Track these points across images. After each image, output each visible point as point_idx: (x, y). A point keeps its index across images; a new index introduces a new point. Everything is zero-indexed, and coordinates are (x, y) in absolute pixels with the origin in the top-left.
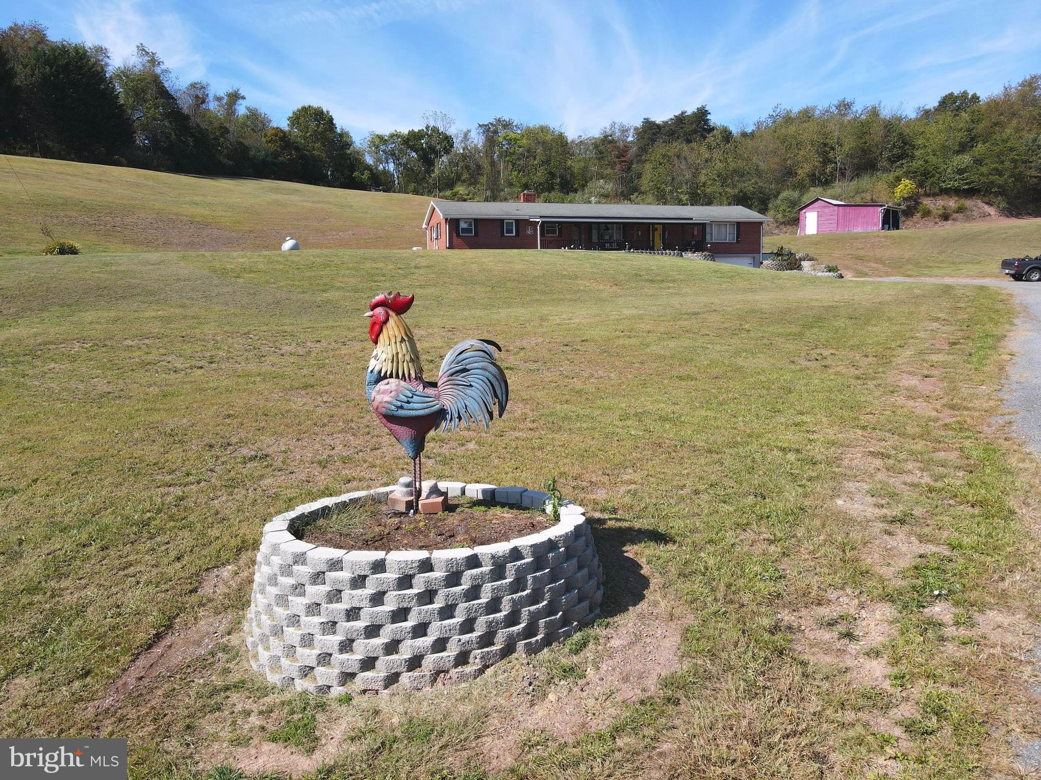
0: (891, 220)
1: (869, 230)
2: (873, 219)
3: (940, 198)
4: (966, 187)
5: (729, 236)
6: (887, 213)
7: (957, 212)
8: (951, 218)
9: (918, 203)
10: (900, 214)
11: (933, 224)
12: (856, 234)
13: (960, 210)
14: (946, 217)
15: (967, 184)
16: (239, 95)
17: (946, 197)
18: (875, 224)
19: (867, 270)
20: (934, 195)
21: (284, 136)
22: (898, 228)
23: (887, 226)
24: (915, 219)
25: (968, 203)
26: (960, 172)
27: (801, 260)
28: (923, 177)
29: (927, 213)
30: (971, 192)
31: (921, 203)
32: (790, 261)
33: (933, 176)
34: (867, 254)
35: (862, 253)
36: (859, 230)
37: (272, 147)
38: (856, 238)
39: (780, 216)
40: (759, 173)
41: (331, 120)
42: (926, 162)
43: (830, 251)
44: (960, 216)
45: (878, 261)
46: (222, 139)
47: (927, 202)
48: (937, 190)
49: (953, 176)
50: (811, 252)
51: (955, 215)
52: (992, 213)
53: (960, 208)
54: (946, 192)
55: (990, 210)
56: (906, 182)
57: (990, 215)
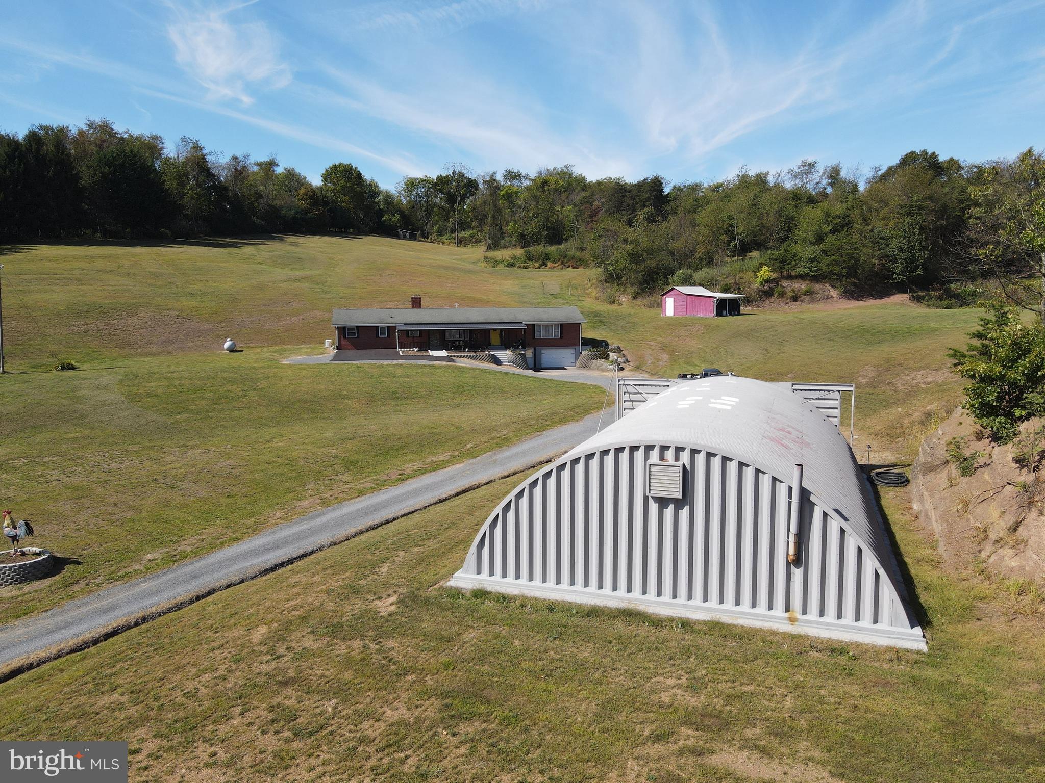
0: (728, 307)
1: (707, 316)
2: (709, 308)
3: (796, 281)
4: (814, 274)
5: (555, 334)
7: (805, 295)
8: (799, 299)
11: (784, 304)
13: (808, 293)
14: (795, 299)
15: (814, 271)
16: (275, 162)
17: (800, 281)
18: (711, 312)
20: (793, 278)
21: (314, 195)
23: (724, 312)
24: (772, 299)
25: (817, 287)
27: (611, 351)
28: (781, 264)
29: (782, 295)
31: (781, 285)
32: (602, 352)
33: (791, 263)
36: (701, 315)
37: (302, 204)
41: (359, 175)
42: (786, 251)
44: (807, 298)
46: (256, 204)
47: (785, 284)
48: (793, 275)
51: (804, 297)
52: (834, 296)
53: (807, 291)
54: (802, 277)
55: (834, 293)
56: (765, 268)
57: (832, 297)
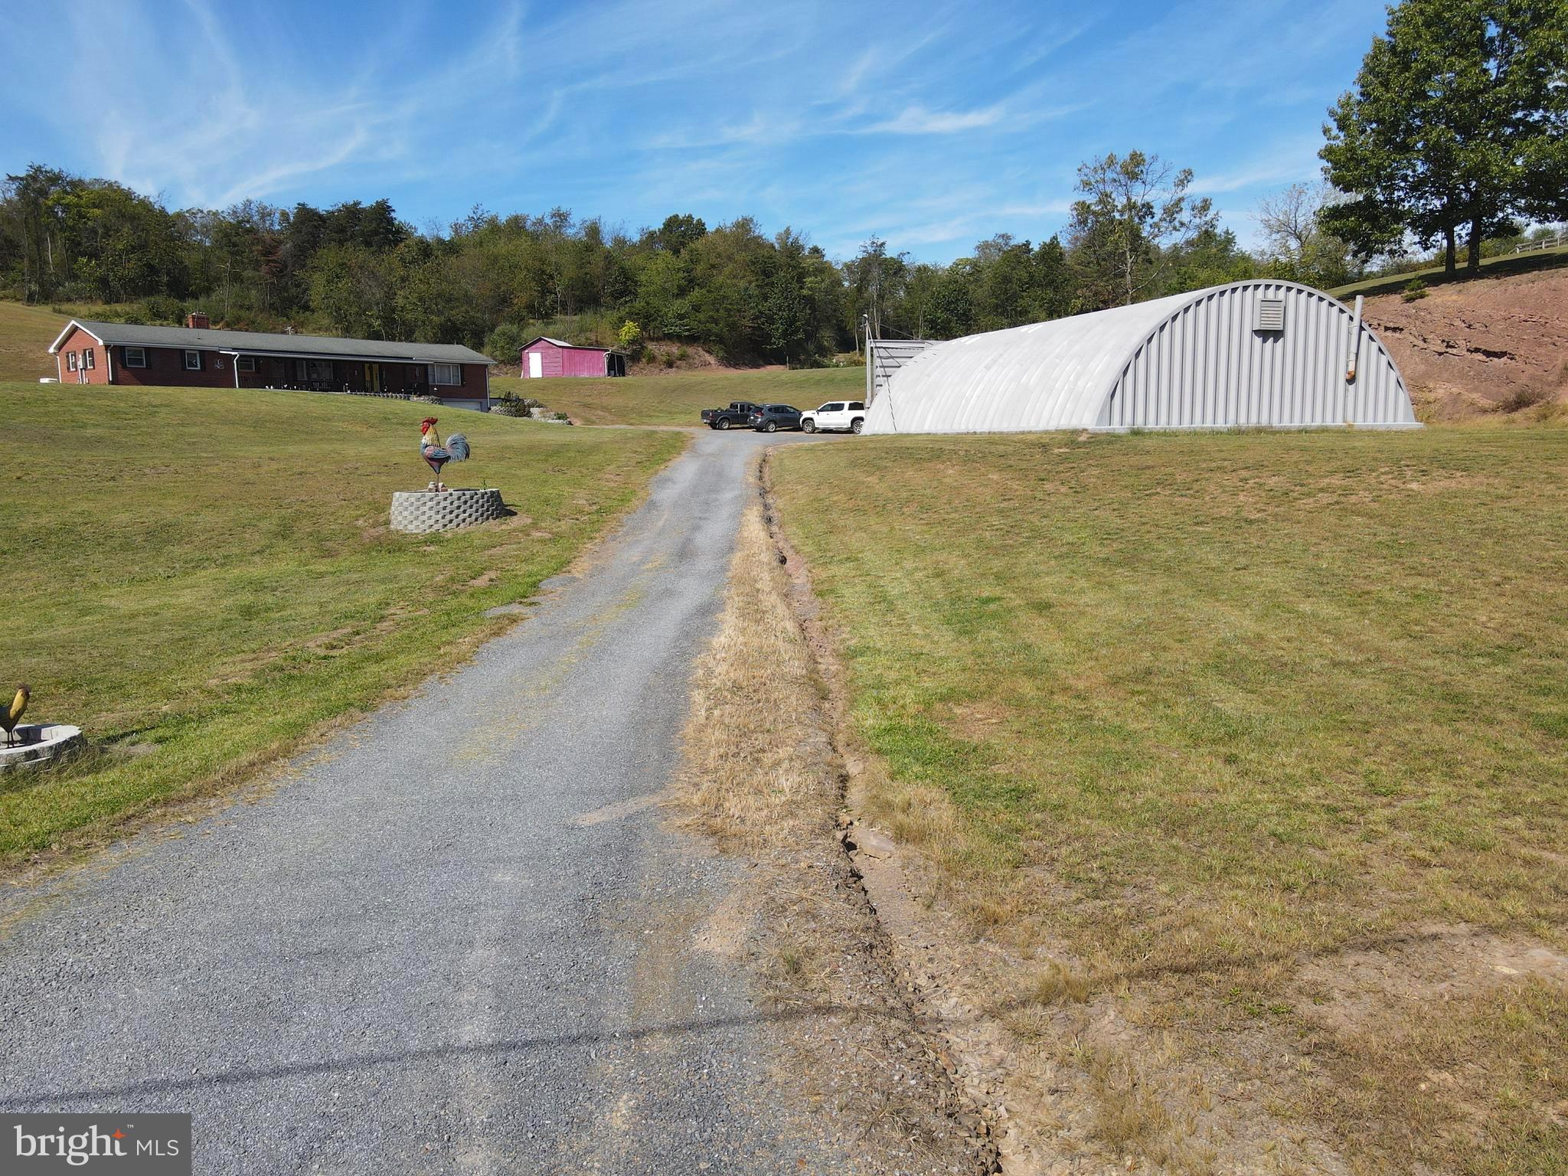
0: (617, 366)
1: (596, 375)
2: (598, 364)
3: (664, 343)
4: (686, 334)
5: (453, 379)
6: (611, 357)
7: (680, 360)
8: (675, 365)
9: (643, 348)
10: (626, 358)
11: (657, 370)
12: (583, 379)
13: (683, 357)
14: (670, 364)
15: (688, 330)
17: (669, 343)
18: (601, 370)
19: (594, 418)
20: (658, 339)
22: (624, 375)
23: (612, 372)
24: (641, 365)
25: (690, 350)
26: (681, 317)
27: (530, 406)
28: (646, 319)
29: (652, 359)
30: (692, 339)
31: (646, 348)
32: (519, 408)
33: (655, 320)
34: (595, 401)
35: (589, 400)
36: (585, 375)
38: (582, 384)
39: (498, 353)
40: (468, 299)
42: (648, 304)
43: (558, 398)
44: (682, 363)
45: (605, 409)
47: (651, 346)
48: (661, 334)
49: (673, 320)
50: (539, 397)
51: (679, 362)
52: (712, 362)
53: (682, 356)
54: (669, 337)
55: (711, 359)
56: (629, 324)
57: (710, 363)
